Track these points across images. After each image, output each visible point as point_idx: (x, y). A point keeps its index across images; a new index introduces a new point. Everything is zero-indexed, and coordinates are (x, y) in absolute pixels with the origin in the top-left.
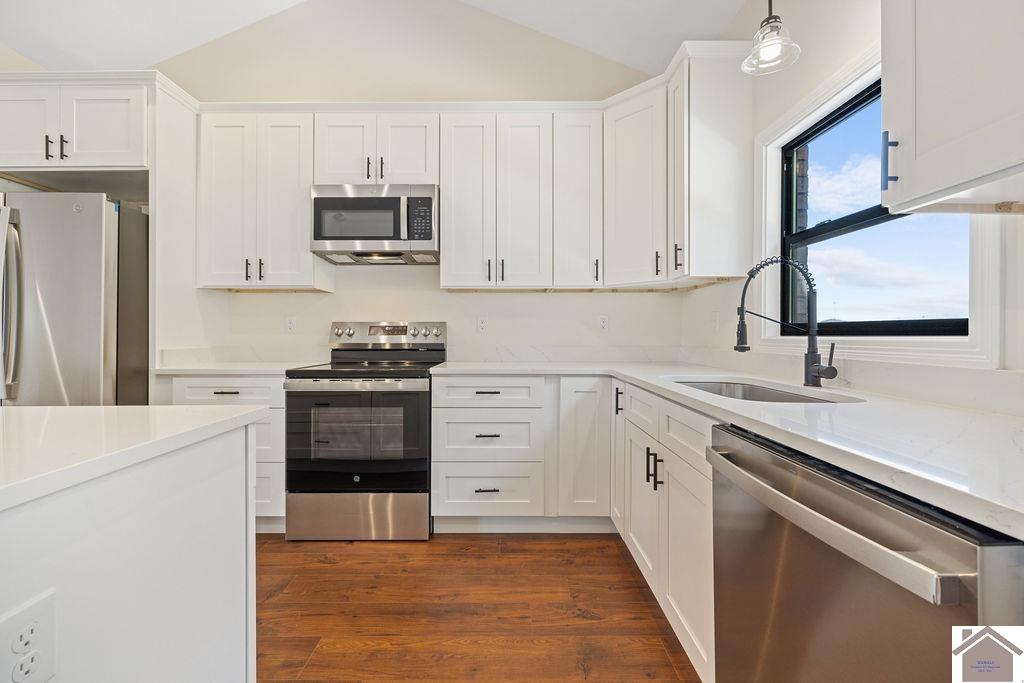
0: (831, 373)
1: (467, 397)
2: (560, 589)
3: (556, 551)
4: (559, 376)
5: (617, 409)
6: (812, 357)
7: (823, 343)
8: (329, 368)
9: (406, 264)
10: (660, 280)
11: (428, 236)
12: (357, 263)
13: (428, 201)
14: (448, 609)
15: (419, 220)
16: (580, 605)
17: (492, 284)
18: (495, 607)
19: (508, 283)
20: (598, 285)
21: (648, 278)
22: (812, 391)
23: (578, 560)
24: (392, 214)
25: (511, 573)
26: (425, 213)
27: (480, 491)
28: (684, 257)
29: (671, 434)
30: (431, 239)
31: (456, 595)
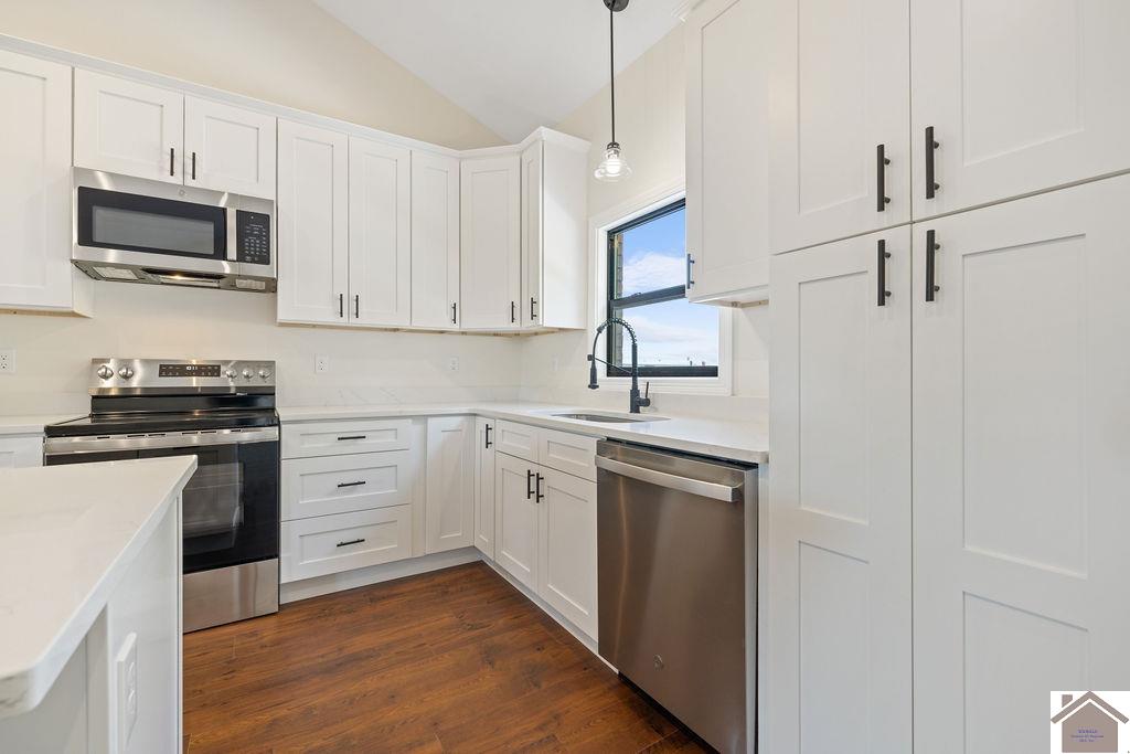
0: (647, 403)
1: (327, 444)
2: (446, 615)
3: (427, 587)
4: (426, 417)
5: (487, 443)
6: (635, 391)
7: (641, 381)
8: (88, 422)
9: (219, 288)
10: (515, 327)
11: (265, 260)
12: (141, 280)
13: (265, 220)
14: (338, 662)
15: (252, 239)
16: (468, 622)
17: (343, 321)
18: (389, 646)
19: (363, 321)
20: (456, 327)
21: (504, 324)
22: (635, 416)
23: (451, 589)
24: (212, 226)
25: (391, 615)
26: (260, 231)
27: (342, 544)
28: (539, 310)
29: (551, 455)
30: (268, 263)
31: (340, 649)
